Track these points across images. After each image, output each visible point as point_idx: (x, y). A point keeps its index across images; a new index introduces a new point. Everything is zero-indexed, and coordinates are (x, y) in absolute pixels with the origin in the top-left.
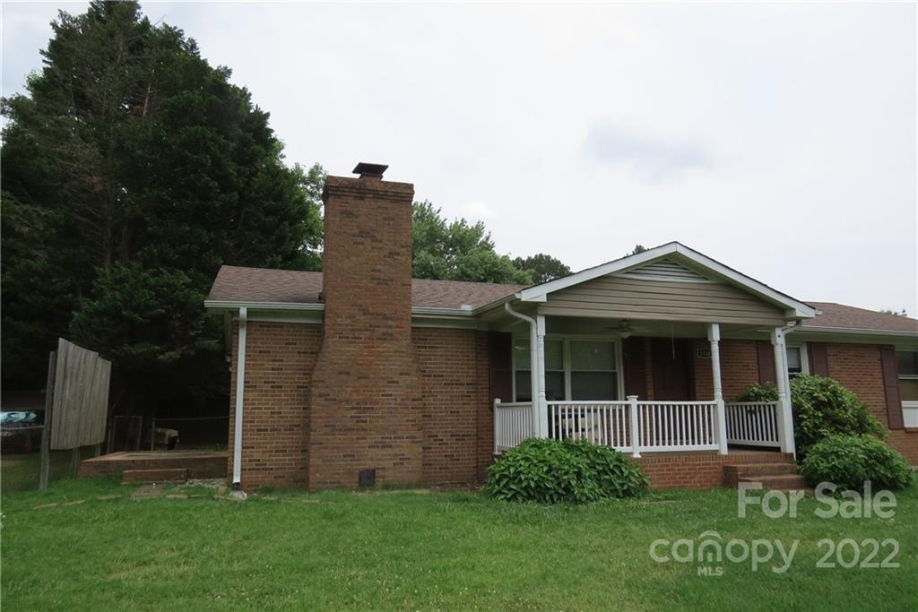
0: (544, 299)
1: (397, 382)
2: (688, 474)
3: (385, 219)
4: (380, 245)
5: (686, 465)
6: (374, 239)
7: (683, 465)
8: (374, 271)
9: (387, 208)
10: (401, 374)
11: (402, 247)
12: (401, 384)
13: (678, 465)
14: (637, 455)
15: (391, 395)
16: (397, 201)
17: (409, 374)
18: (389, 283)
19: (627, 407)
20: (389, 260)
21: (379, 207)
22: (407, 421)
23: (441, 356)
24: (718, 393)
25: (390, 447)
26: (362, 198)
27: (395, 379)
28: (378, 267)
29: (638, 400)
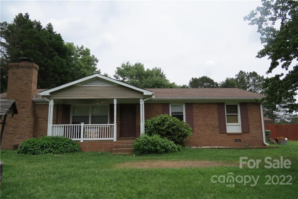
0: (48, 94)
1: (26, 120)
2: (100, 147)
3: (25, 74)
4: (22, 81)
5: (100, 144)
6: (21, 80)
7: (98, 144)
8: (21, 89)
9: (25, 71)
10: (27, 118)
11: (30, 81)
12: (27, 121)
13: (97, 145)
14: (82, 141)
15: (23, 124)
16: (29, 68)
17: (29, 118)
18: (25, 92)
19: (80, 126)
20: (25, 85)
21: (23, 71)
22: (28, 131)
23: (46, 112)
24: (115, 121)
25: (23, 138)
26: (18, 68)
27: (25, 119)
28: (22, 88)
29: (84, 124)
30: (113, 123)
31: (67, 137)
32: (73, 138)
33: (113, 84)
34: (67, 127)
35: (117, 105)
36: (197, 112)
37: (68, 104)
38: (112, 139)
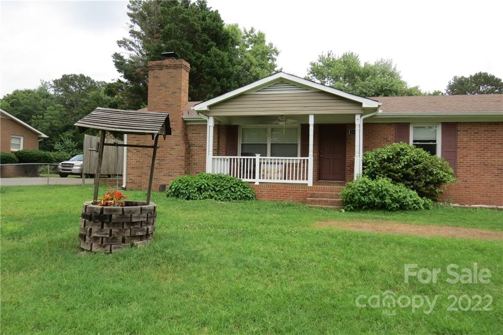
0: (206, 108)
1: (174, 149)
2: (285, 194)
3: (171, 77)
4: (168, 89)
5: (285, 190)
6: (166, 87)
7: (283, 190)
8: (166, 101)
9: (171, 72)
10: (176, 145)
11: (178, 89)
12: (176, 150)
13: (280, 190)
14: (257, 183)
15: (172, 154)
16: (176, 69)
17: (179, 145)
18: (172, 106)
19: (254, 160)
20: (172, 96)
21: (168, 73)
22: (178, 165)
23: (203, 137)
25: (171, 176)
26: (162, 69)
27: (174, 148)
28: (167, 99)
29: (260, 156)
30: (308, 156)
31: (235, 176)
32: (243, 178)
33: (309, 90)
34: (234, 162)
35: (315, 125)
36: (465, 139)
37: (234, 123)
38: (305, 182)
